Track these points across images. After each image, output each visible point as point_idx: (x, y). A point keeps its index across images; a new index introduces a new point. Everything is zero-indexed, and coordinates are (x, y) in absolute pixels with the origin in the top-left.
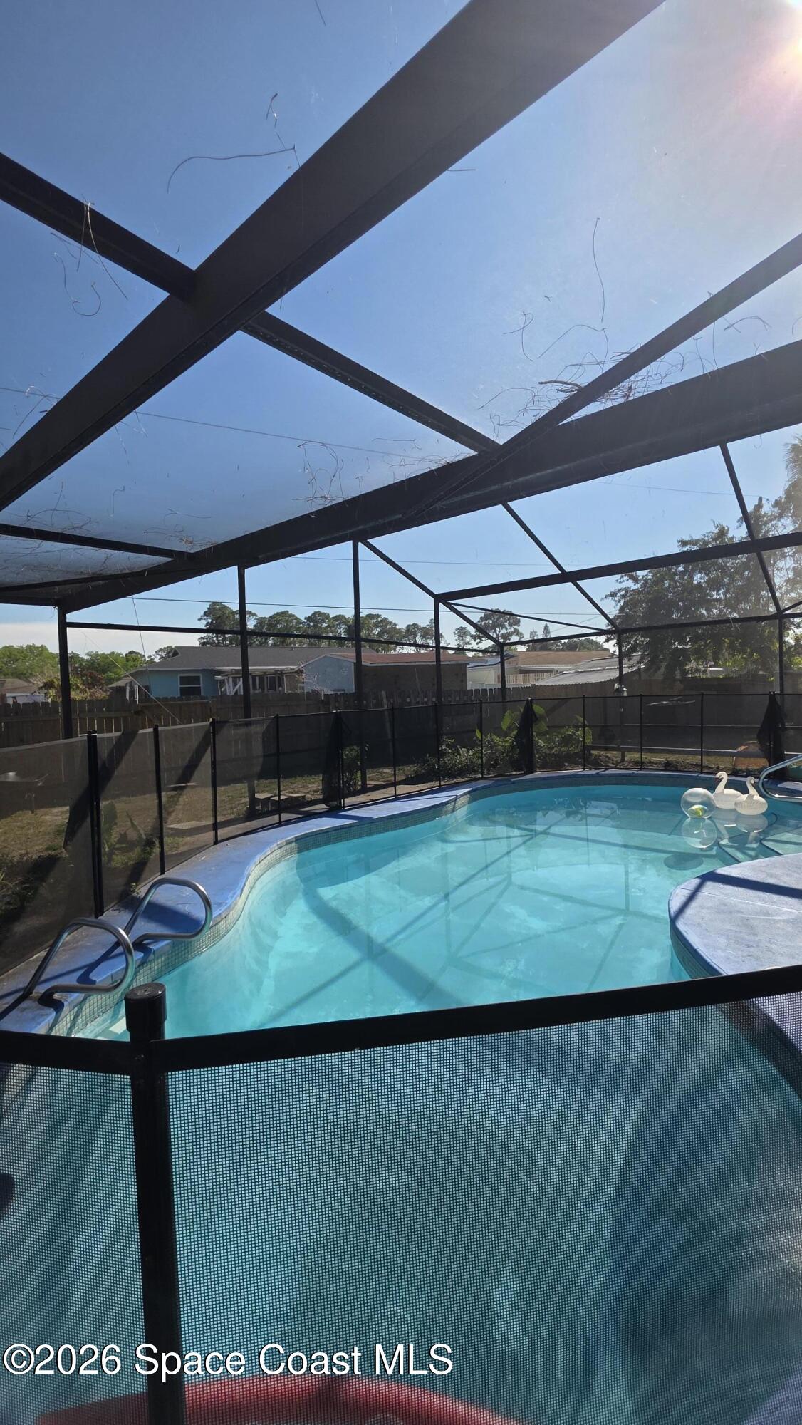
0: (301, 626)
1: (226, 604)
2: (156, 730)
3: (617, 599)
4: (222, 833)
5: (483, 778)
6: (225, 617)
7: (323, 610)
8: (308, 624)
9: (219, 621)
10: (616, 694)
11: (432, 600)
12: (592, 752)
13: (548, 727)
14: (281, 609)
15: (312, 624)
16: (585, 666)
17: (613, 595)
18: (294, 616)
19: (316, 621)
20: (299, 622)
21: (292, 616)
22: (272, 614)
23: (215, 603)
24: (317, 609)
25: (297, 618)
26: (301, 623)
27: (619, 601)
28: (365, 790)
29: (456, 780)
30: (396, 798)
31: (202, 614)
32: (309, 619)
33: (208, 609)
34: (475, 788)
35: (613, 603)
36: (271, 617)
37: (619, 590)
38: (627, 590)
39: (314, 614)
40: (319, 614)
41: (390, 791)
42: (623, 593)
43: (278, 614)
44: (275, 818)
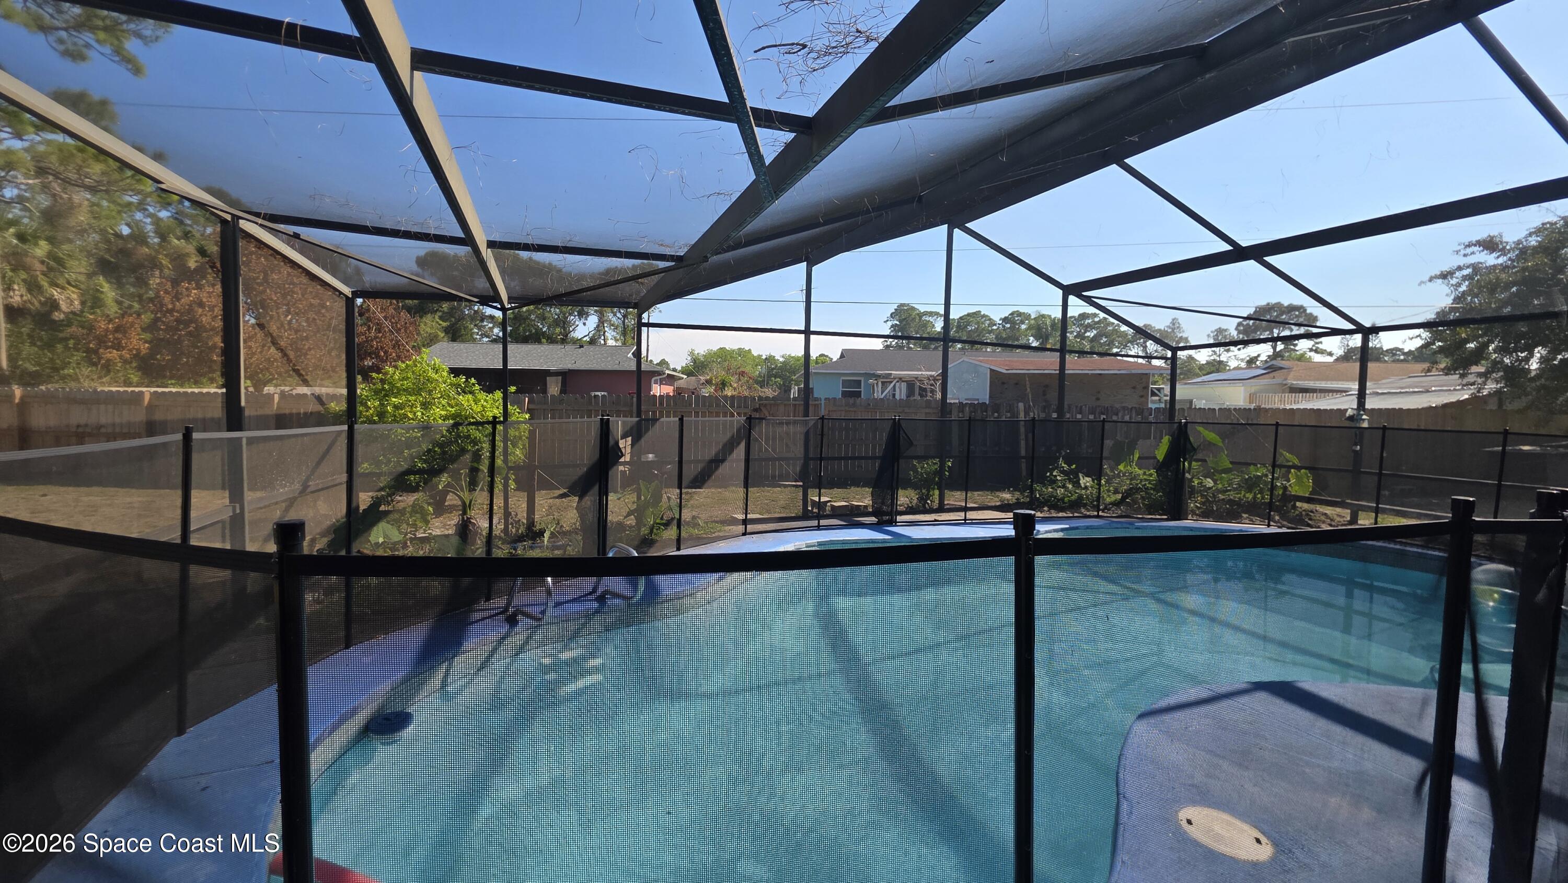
0: (995, 327)
1: (913, 305)
2: (681, 420)
3: (1454, 281)
4: (750, 528)
5: (1098, 516)
6: (911, 319)
7: (1022, 310)
8: (1004, 326)
9: (904, 323)
10: (1348, 424)
11: (1061, 292)
12: (1298, 504)
13: (1231, 463)
14: (972, 310)
15: (1008, 326)
16: (1398, 385)
17: (1444, 276)
18: (987, 316)
19: (1013, 323)
20: (993, 323)
21: (984, 316)
22: (961, 315)
23: (902, 305)
24: (1015, 309)
25: (990, 319)
26: (995, 325)
27: (1459, 285)
28: (941, 509)
29: (1061, 514)
30: (966, 522)
31: (889, 315)
32: (1005, 320)
33: (896, 310)
34: (1072, 526)
35: (1447, 290)
36: (961, 318)
37: (1460, 268)
38: (1476, 267)
39: (1012, 314)
40: (1019, 314)
41: (960, 515)
42: (1466, 272)
43: (968, 315)
44: (815, 523)
